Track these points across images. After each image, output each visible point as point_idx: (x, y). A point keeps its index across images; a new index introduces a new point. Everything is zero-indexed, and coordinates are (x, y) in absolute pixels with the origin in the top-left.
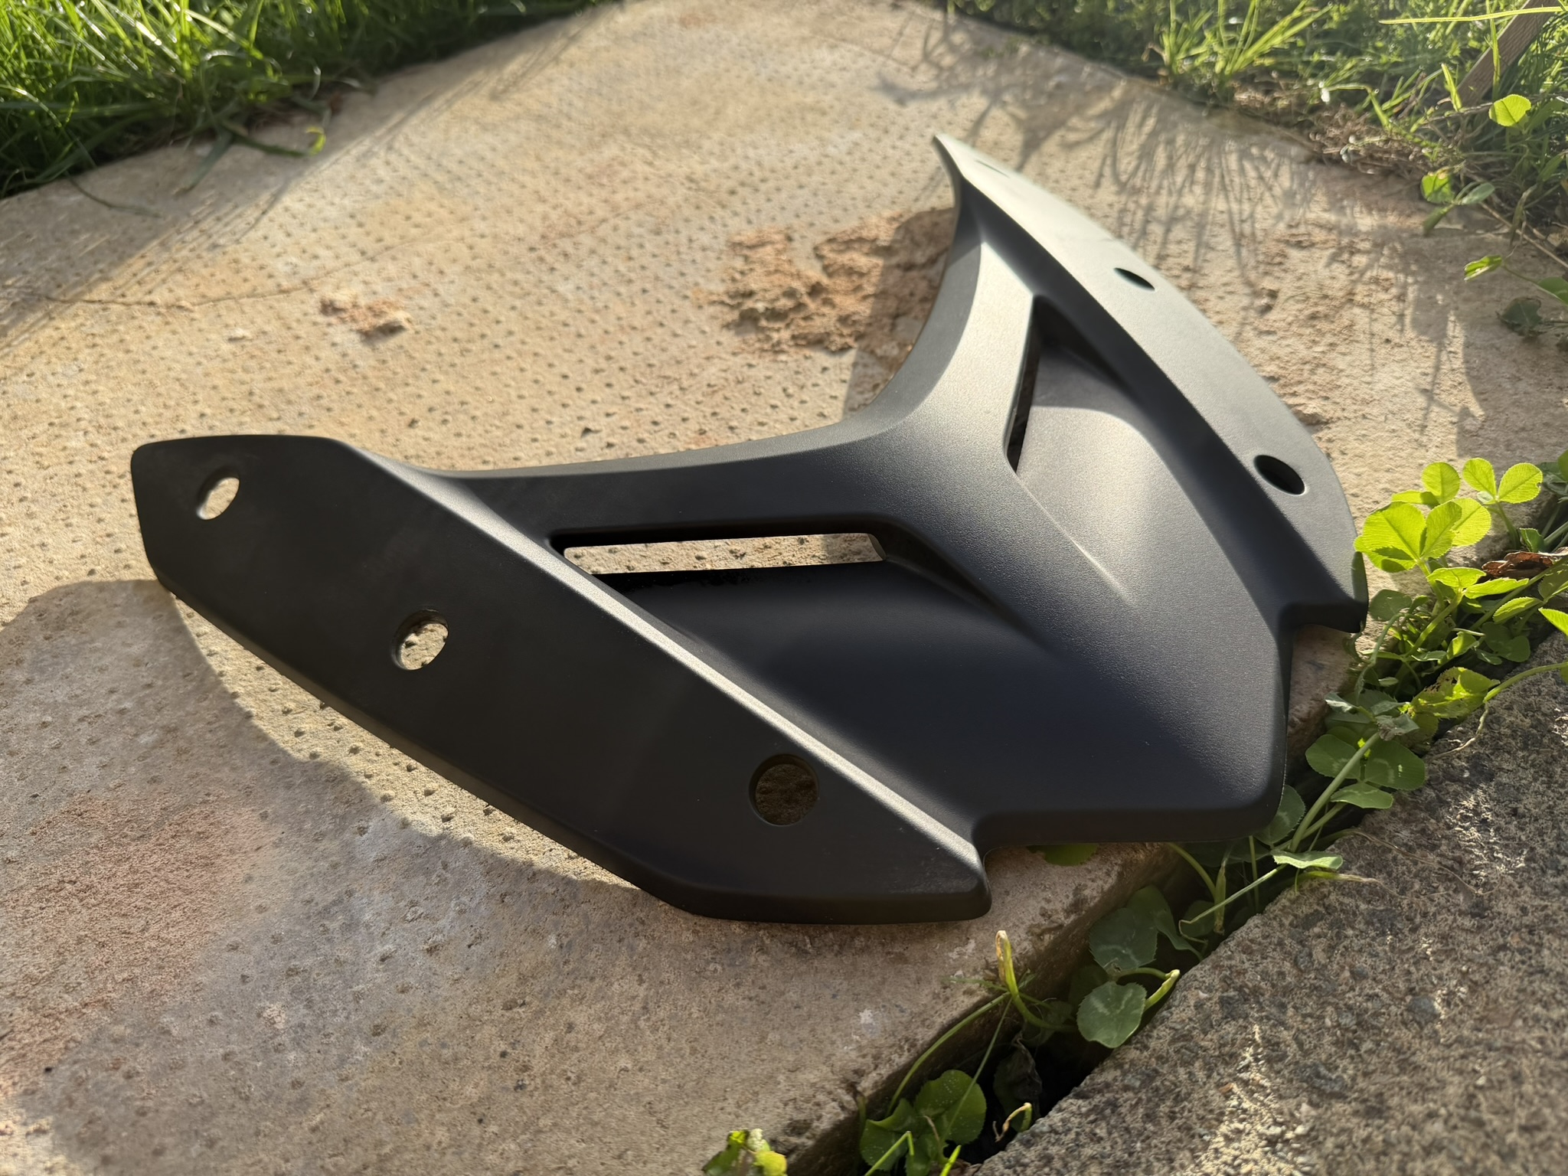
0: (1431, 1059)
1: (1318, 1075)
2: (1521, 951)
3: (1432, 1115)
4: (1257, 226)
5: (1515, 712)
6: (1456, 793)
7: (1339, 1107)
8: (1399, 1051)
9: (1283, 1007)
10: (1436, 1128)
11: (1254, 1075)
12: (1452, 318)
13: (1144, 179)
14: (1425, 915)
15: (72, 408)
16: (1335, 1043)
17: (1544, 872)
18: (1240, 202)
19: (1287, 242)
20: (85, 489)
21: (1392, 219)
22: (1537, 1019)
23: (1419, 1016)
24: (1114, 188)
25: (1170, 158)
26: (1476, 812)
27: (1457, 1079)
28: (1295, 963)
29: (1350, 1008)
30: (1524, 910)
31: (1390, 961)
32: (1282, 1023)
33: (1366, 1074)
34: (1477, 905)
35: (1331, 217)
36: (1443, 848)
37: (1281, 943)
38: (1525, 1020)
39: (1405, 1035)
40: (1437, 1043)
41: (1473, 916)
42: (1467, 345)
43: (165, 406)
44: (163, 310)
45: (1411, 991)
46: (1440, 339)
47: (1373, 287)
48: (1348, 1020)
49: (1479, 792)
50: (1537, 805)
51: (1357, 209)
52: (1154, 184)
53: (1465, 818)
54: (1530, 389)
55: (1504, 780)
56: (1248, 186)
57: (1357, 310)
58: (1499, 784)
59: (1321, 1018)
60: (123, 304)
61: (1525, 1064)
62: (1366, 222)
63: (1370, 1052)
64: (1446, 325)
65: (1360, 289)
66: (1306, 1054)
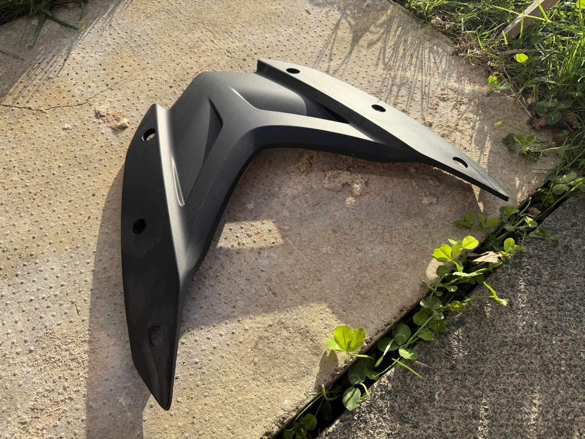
0: (432, 412)
1: (403, 416)
2: (461, 381)
3: (429, 428)
4: (431, 88)
5: (475, 302)
6: (454, 330)
7: (407, 425)
8: (424, 410)
9: (396, 396)
10: (430, 431)
11: (387, 416)
12: (488, 139)
13: (394, 62)
14: (438, 369)
15: (10, 161)
16: (408, 407)
17: (472, 356)
18: (426, 76)
19: (439, 98)
20: (23, 200)
21: (477, 87)
22: (461, 401)
23: (431, 399)
24: (383, 66)
25: (404, 50)
26: (458, 336)
27: (437, 418)
28: (401, 384)
29: (414, 397)
30: (464, 368)
31: (426, 383)
32: (396, 401)
33: (415, 416)
34: (452, 366)
35: (456, 85)
36: (447, 347)
37: (399, 378)
38: (458, 401)
39: (426, 405)
40: (434, 407)
41: (451, 369)
42: (491, 152)
43: (45, 162)
44: (35, 112)
45: (430, 392)
46: (482, 149)
47: (465, 122)
48: (413, 401)
49: (460, 329)
50: (475, 334)
51: (466, 81)
52: (397, 64)
53: (454, 338)
54: (506, 173)
55: (468, 326)
56: (430, 67)
57: (458, 133)
58: (466, 327)
59: (406, 399)
60: (19, 108)
61: (455, 414)
62: (468, 88)
63: (417, 410)
64: (486, 141)
65: (461, 122)
66: (401, 410)
